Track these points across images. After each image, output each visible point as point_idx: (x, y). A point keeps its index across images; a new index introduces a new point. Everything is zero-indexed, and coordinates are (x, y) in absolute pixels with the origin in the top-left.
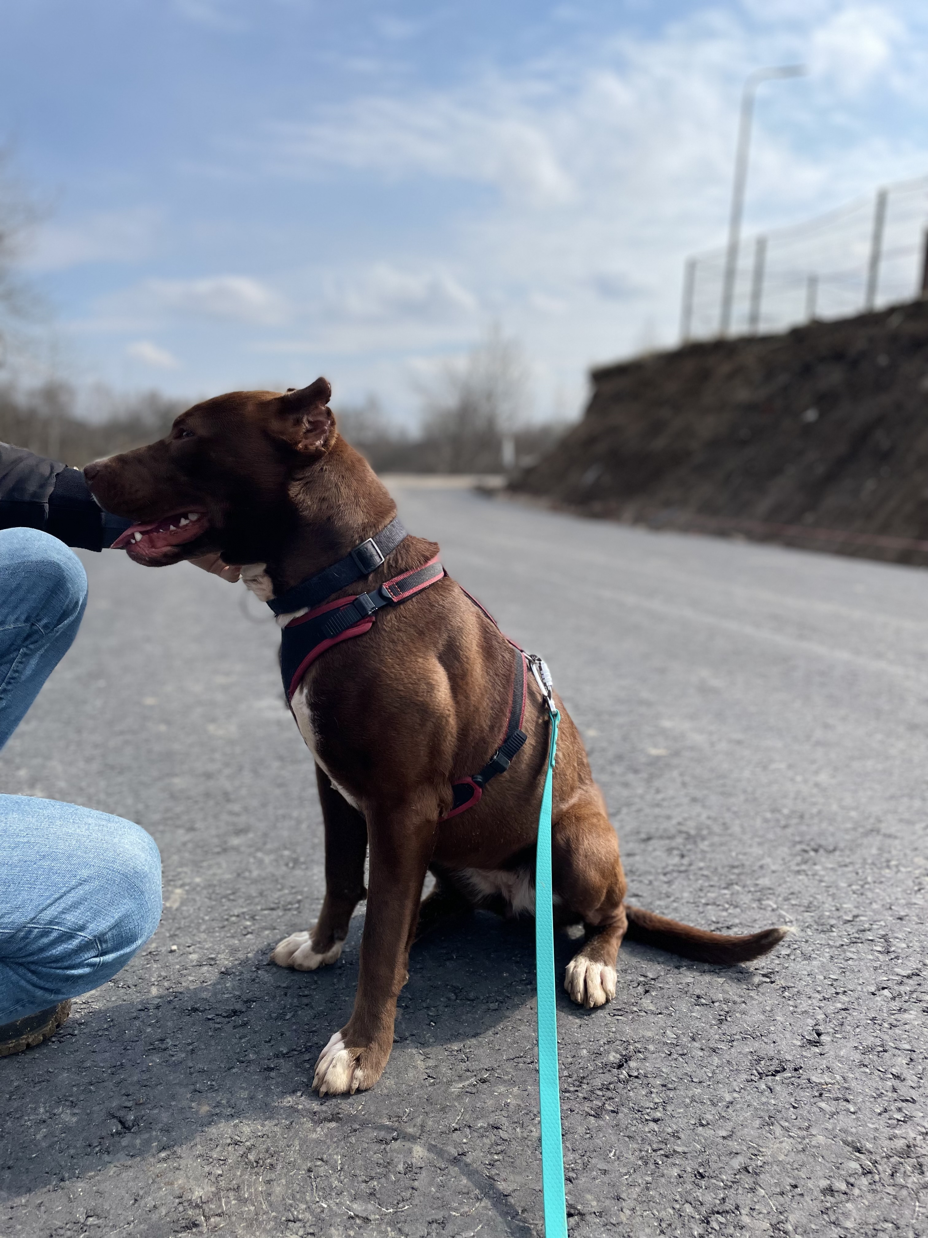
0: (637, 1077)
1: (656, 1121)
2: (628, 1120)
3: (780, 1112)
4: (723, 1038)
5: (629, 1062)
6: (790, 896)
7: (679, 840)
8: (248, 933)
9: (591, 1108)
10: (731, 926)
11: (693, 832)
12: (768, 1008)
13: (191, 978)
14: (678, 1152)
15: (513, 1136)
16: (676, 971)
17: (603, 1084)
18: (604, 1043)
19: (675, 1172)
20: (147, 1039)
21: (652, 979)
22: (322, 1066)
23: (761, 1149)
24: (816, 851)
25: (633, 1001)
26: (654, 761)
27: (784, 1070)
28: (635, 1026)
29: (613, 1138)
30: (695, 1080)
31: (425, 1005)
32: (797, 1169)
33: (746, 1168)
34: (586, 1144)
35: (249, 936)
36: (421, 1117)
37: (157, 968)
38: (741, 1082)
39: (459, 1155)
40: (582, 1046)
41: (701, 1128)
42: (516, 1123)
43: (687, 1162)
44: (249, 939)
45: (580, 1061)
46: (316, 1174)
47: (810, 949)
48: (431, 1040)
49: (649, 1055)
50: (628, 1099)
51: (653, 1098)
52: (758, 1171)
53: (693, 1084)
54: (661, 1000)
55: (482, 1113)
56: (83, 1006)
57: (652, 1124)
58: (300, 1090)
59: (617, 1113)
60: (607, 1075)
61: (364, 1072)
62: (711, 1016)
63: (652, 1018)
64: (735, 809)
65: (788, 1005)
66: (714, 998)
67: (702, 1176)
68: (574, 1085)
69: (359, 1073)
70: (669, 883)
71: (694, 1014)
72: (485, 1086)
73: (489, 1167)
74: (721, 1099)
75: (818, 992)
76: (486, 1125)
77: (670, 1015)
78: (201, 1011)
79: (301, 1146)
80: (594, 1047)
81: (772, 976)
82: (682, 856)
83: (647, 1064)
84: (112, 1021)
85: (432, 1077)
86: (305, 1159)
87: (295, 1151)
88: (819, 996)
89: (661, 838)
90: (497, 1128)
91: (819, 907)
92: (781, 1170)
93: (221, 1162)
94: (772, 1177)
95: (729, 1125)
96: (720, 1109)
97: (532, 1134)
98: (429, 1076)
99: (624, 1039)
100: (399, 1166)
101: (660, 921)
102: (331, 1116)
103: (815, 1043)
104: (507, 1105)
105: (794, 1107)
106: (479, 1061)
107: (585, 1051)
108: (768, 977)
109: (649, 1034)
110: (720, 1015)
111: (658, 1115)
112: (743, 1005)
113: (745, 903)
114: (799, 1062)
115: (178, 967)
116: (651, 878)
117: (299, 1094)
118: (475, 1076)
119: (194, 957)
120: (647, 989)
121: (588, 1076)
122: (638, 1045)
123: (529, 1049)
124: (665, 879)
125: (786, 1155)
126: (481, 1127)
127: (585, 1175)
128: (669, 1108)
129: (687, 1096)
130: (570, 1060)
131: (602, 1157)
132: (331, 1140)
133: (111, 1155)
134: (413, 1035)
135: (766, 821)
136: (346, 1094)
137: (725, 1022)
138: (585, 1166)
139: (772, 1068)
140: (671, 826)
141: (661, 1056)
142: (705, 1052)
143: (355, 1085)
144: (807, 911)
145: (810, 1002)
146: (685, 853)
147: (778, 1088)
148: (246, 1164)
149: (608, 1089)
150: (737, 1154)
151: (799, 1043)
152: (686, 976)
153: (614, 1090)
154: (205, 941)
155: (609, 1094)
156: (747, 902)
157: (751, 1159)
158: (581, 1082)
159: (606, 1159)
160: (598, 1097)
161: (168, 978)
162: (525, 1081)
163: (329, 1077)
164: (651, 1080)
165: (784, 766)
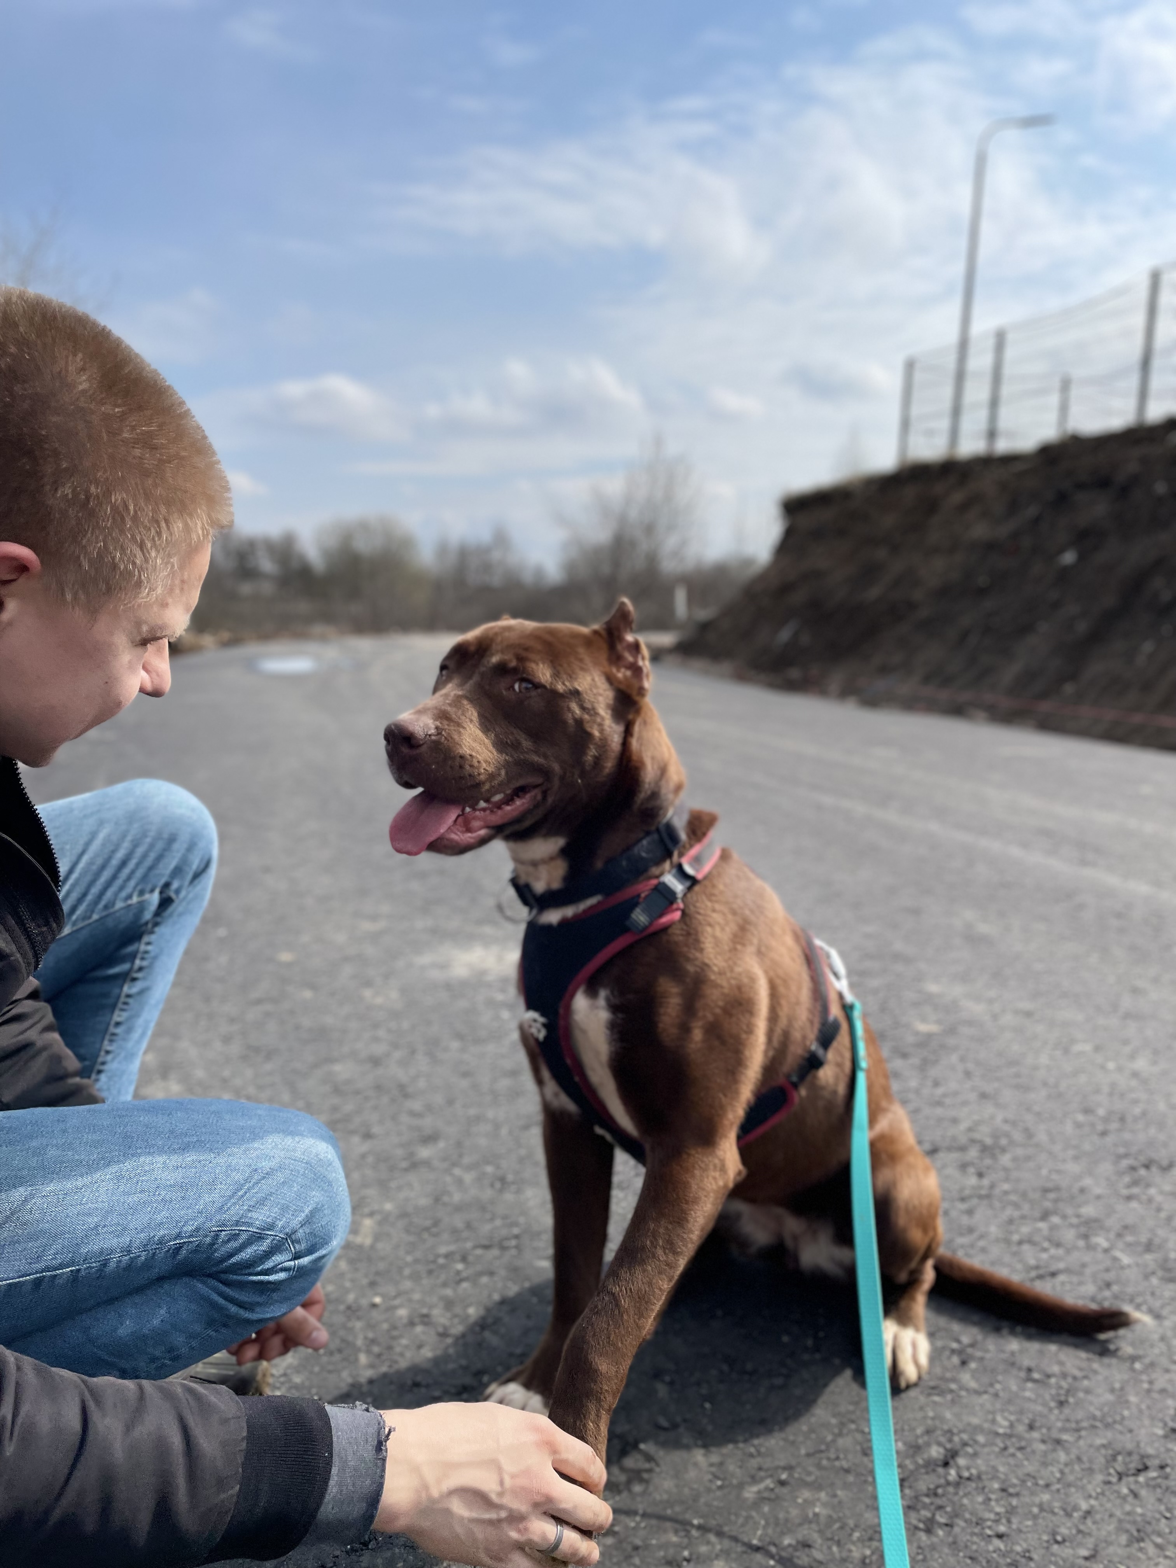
0: (969, 1479)
1: (1000, 1537)
2: (966, 1535)
3: (1149, 1523)
4: (1068, 1425)
5: (956, 1458)
6: (1124, 1232)
7: (973, 1153)
9: (920, 1521)
11: (988, 1141)
12: (1117, 1386)
13: (403, 1342)
16: (996, 1335)
17: (929, 1489)
18: (922, 1433)
21: (968, 1346)
24: (1147, 1167)
25: (949, 1375)
27: (1148, 1467)
28: (957, 1409)
29: (952, 1560)
30: (1040, 1483)
35: (464, 1285)
37: (361, 1328)
38: (1098, 1485)
41: (1056, 1546)
42: (830, 1539)
48: (711, 1426)
49: (978, 1448)
50: (963, 1507)
51: (993, 1507)
53: (1039, 1487)
54: (984, 1374)
55: (786, 1527)
57: (996, 1541)
59: (952, 1527)
60: (932, 1476)
62: (1047, 1395)
63: (976, 1399)
64: (1036, 1108)
66: (1049, 1372)
70: (970, 1212)
71: (1027, 1394)
72: (785, 1490)
74: (1076, 1508)
76: (794, 1543)
77: (998, 1394)
80: (910, 1437)
82: (980, 1175)
83: (979, 1462)
85: (718, 1477)
89: (950, 1149)
95: (1090, 1542)
96: (1076, 1521)
97: (854, 1555)
98: (715, 1477)
99: (946, 1428)
104: (816, 1515)
105: (1166, 1518)
106: (772, 1456)
109: (975, 1421)
110: (1059, 1395)
111: (1002, 1529)
112: (1086, 1381)
113: (1068, 1241)
114: (1165, 1458)
115: (385, 1326)
118: (771, 1476)
119: (403, 1312)
120: (964, 1359)
122: (965, 1437)
123: (831, 1439)
124: (963, 1206)
126: (790, 1545)
128: (1015, 1520)
129: (1034, 1505)
134: (687, 1421)
135: (1078, 1125)
137: (1066, 1404)
139: (1133, 1466)
140: (960, 1133)
141: (995, 1451)
142: (1048, 1445)
144: (1148, 1252)
146: (983, 1170)
147: (1143, 1493)
149: (936, 1495)
151: (1161, 1433)
152: (1009, 1342)
153: (944, 1495)
154: (412, 1290)
155: (939, 1501)
156: (1071, 1239)
160: (925, 1507)
161: (377, 1342)
164: (986, 1483)
165: (1088, 1047)
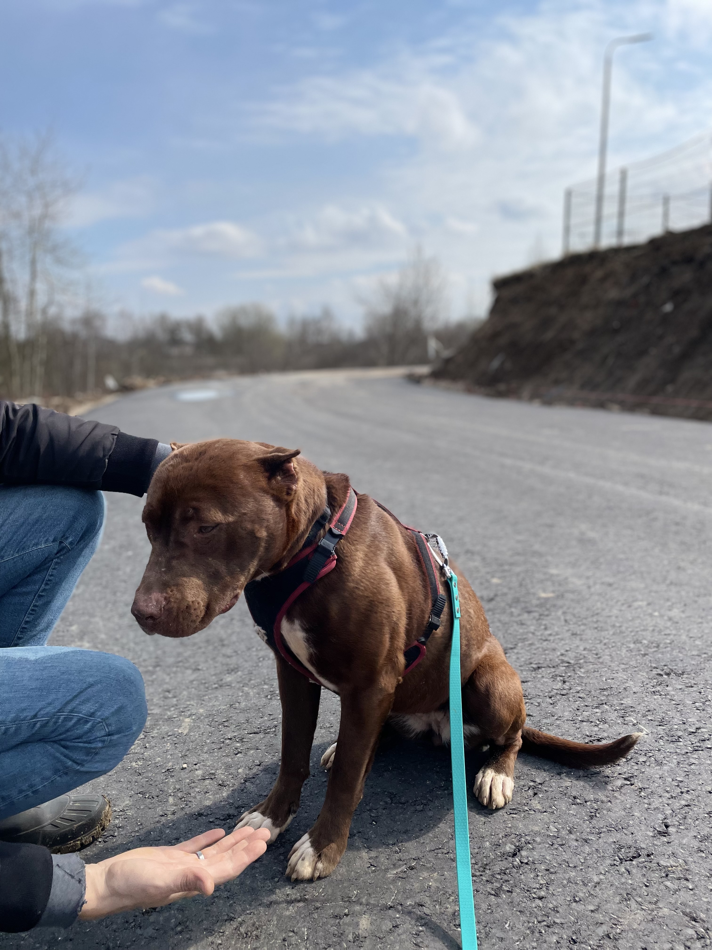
0: (527, 864)
1: (541, 898)
2: (519, 897)
3: (635, 890)
4: (593, 830)
5: (521, 852)
6: (647, 713)
7: (562, 668)
8: (239, 753)
9: (492, 889)
10: (601, 739)
11: (572, 662)
12: (628, 806)
13: (197, 790)
14: (557, 923)
15: (433, 912)
16: (558, 777)
17: (501, 870)
18: (503, 837)
19: (554, 939)
20: (166, 838)
21: (539, 784)
22: (293, 859)
23: (620, 920)
24: (668, 674)
25: (525, 802)
26: (543, 603)
27: (640, 855)
28: (526, 822)
29: (508, 913)
30: (571, 865)
31: (368, 808)
32: (647, 935)
33: (608, 935)
34: (488, 917)
35: (239, 755)
36: (366, 897)
37: (173, 782)
38: (606, 867)
39: (393, 927)
40: (486, 840)
41: (574, 904)
42: (436, 901)
43: (563, 931)
44: (239, 758)
45: (484, 851)
46: (289, 943)
47: (662, 756)
48: (373, 836)
49: (536, 846)
50: (521, 881)
51: (539, 880)
52: (617, 937)
53: (570, 868)
54: (546, 801)
55: (410, 894)
56: (121, 813)
57: (538, 902)
58: (277, 877)
59: (512, 892)
60: (505, 862)
61: (323, 864)
62: (584, 812)
63: (539, 816)
64: (606, 641)
65: (644, 803)
66: (587, 799)
67: (575, 942)
68: (479, 871)
69: (320, 865)
70: (554, 704)
71: (571, 812)
72: (413, 872)
73: (415, 936)
74: (590, 881)
75: (667, 792)
76: (413, 904)
77: (553, 813)
78: (205, 816)
79: (278, 920)
80: (494, 839)
81: (632, 779)
82: (564, 682)
83: (535, 853)
84: (141, 824)
85: (373, 866)
86: (281, 931)
87: (274, 925)
88: (668, 795)
89: (548, 667)
90: (422, 906)
91: (669, 722)
92: (634, 936)
93: (221, 934)
94: (628, 941)
95: (596, 901)
96: (589, 888)
97: (448, 910)
98: (371, 865)
99: (517, 833)
100: (350, 936)
101: (546, 737)
102: (299, 898)
103: (664, 833)
104: (430, 887)
105: (646, 886)
106: (408, 852)
107: (488, 843)
108: (628, 780)
109: (536, 828)
110: (591, 812)
111: (543, 893)
112: (609, 803)
113: (612, 720)
114: (652, 850)
115: (188, 781)
116: (539, 700)
117: (276, 879)
118: (406, 864)
119: (199, 772)
120: (536, 792)
121: (490, 863)
122: (528, 838)
123: (446, 842)
124: (551, 701)
125: (639, 925)
126: (410, 905)
127: (487, 942)
128: (550, 888)
129: (565, 879)
130: (476, 851)
131: (500, 927)
132: (300, 916)
133: (142, 929)
134: (360, 832)
135: (630, 650)
136: (311, 880)
137: (595, 818)
138: (487, 935)
139: (630, 855)
140: (555, 657)
141: (545, 847)
142: (579, 843)
143: (317, 874)
144: (660, 725)
145: (661, 800)
146: (566, 679)
147: (634, 871)
148: (239, 935)
149: (505, 874)
150: (602, 924)
151: (651, 834)
152: (565, 781)
153: (510, 874)
154: (207, 759)
155: (506, 877)
156: (613, 719)
157: (612, 928)
158: (485, 868)
159: (503, 930)
160: (497, 880)
161: (181, 790)
162: (443, 868)
163: (299, 867)
164: (537, 866)
165: (644, 603)
